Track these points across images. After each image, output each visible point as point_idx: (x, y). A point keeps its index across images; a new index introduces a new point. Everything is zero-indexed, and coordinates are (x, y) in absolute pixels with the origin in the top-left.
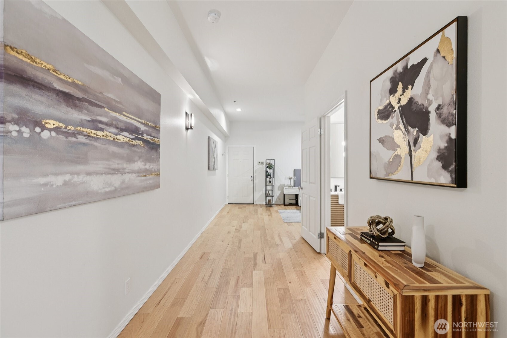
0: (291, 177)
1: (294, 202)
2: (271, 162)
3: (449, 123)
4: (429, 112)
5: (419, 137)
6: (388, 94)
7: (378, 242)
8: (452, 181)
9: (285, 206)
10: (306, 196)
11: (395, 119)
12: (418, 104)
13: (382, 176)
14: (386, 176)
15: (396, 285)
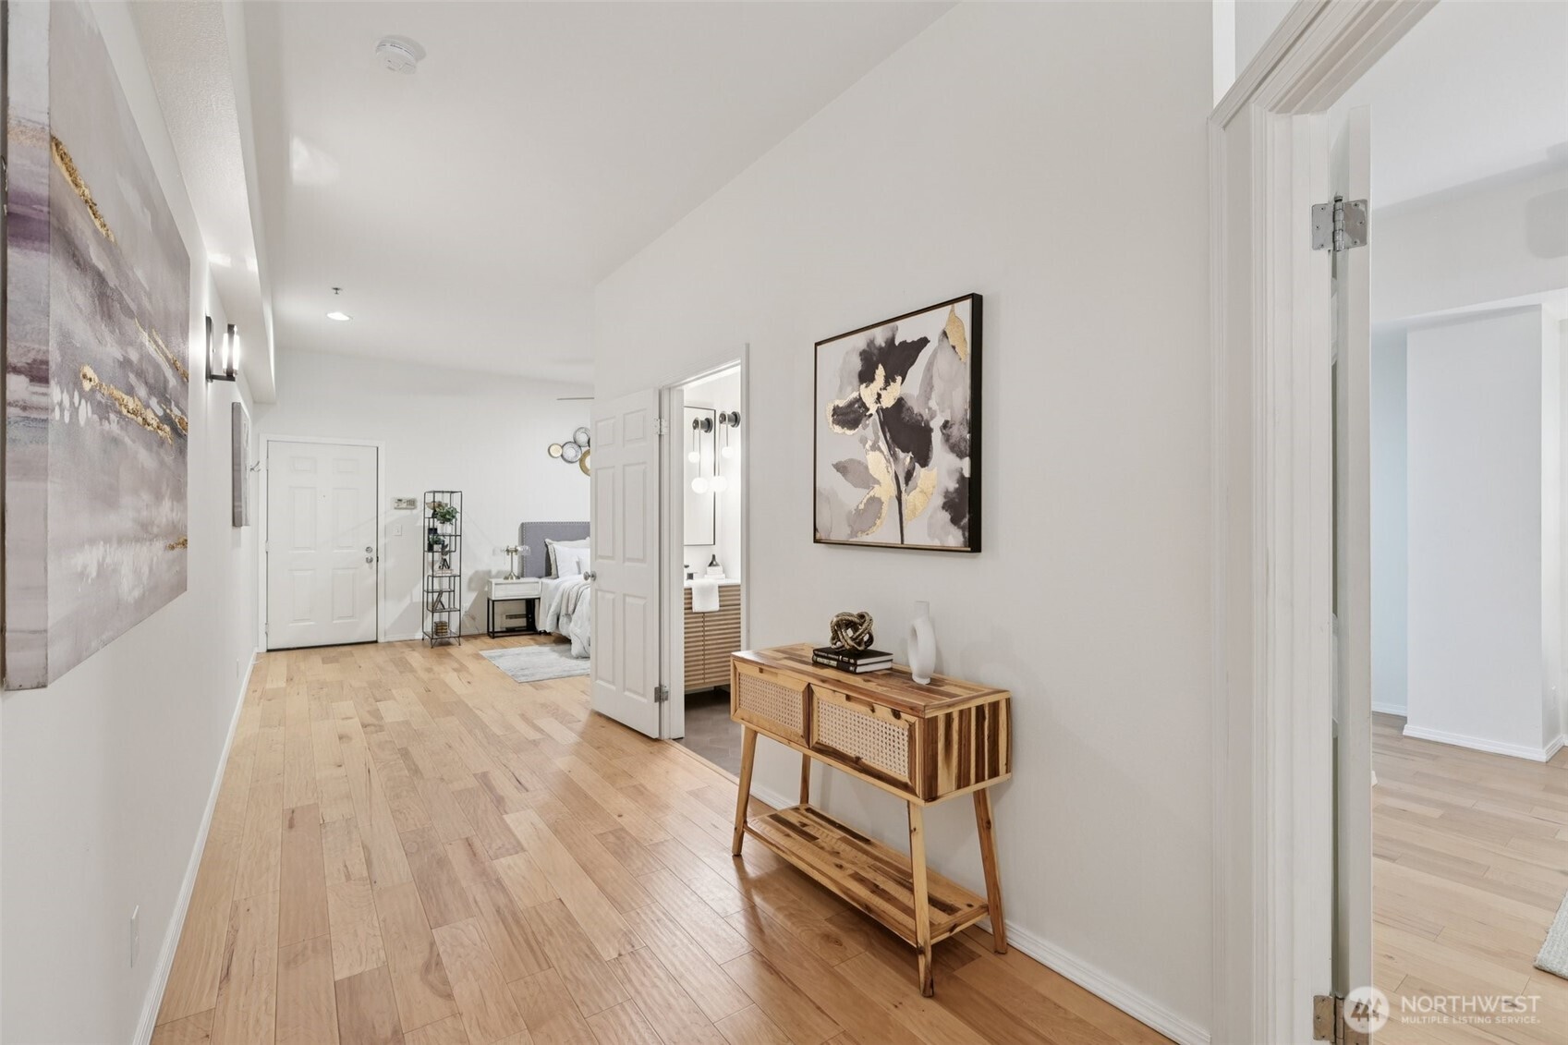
0: (512, 547)
1: (522, 622)
2: (445, 499)
3: (961, 451)
4: (931, 430)
5: (914, 468)
6: (856, 380)
7: (856, 660)
8: (965, 542)
9: (494, 637)
10: (610, 596)
11: (870, 429)
12: (912, 413)
13: (842, 538)
14: (852, 537)
15: (913, 710)
